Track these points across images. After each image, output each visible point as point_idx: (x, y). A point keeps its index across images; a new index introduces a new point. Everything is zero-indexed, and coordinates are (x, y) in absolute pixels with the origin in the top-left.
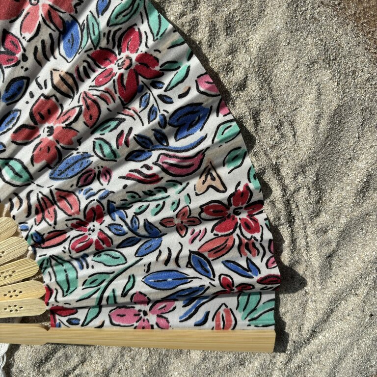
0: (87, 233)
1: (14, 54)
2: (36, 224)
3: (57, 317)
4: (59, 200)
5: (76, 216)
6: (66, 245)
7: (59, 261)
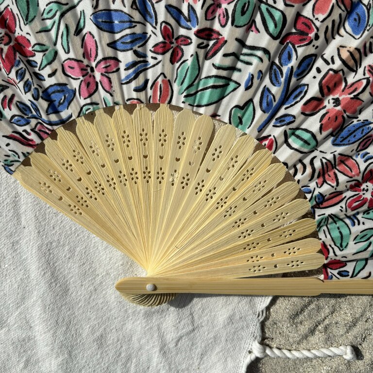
0: (361, 193)
1: (307, 34)
2: (318, 187)
3: (329, 270)
4: (339, 165)
5: (356, 178)
6: (343, 204)
7: (335, 219)
